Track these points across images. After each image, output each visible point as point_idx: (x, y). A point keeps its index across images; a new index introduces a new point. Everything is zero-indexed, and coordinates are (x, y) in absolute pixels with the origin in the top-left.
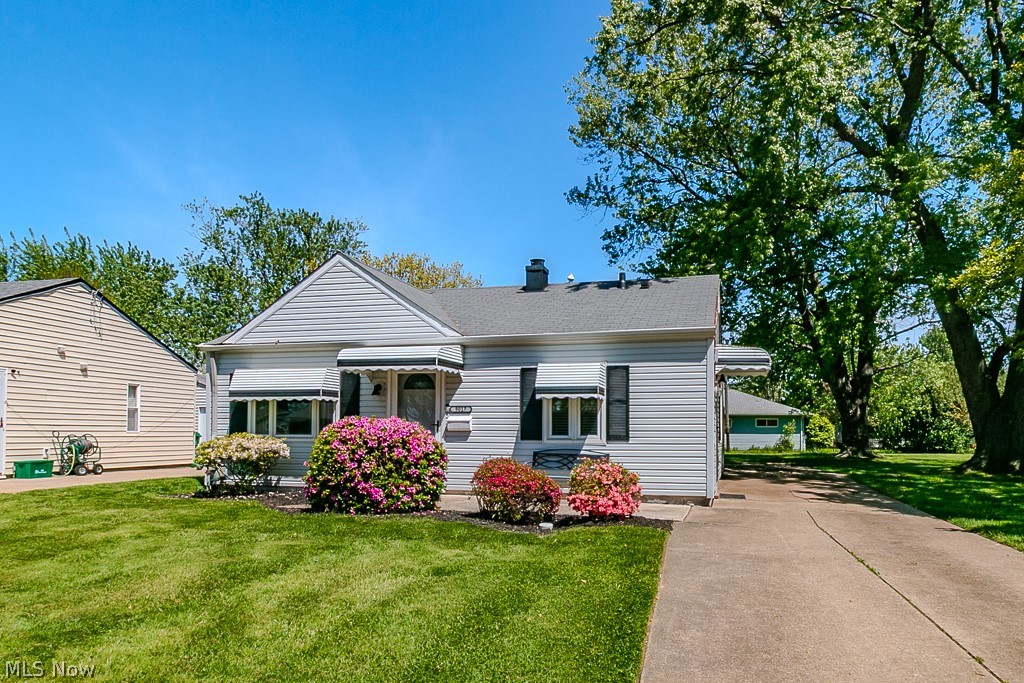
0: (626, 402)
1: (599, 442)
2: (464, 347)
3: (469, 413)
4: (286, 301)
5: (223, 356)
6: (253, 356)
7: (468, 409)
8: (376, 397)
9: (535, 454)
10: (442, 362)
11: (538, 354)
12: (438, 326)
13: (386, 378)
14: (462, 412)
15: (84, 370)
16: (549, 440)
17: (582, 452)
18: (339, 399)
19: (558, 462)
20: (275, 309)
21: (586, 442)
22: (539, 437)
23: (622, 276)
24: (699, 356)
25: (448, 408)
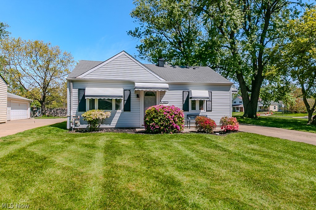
0: (211, 101)
1: (204, 112)
4: (103, 65)
5: (74, 82)
6: (88, 83)
7: (167, 103)
8: (137, 98)
9: (187, 115)
11: (187, 87)
12: (159, 77)
13: (140, 92)
14: (165, 103)
16: (191, 111)
17: (200, 115)
18: (123, 99)
19: (194, 117)
20: (99, 67)
22: (188, 111)
24: (228, 90)
25: (161, 102)
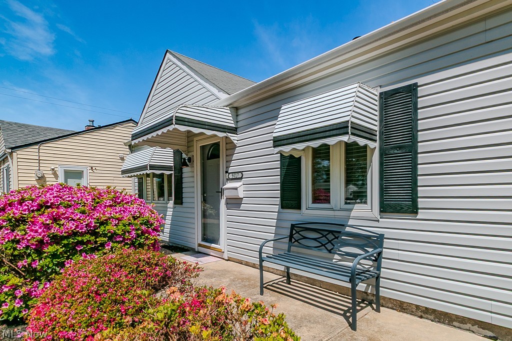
1: (370, 215)
2: (236, 109)
3: (241, 178)
7: (240, 175)
8: (190, 169)
9: (293, 226)
13: (194, 151)
14: (236, 179)
16: (308, 210)
17: (347, 229)
18: (173, 172)
21: (353, 214)
22: (298, 207)
25: (228, 175)
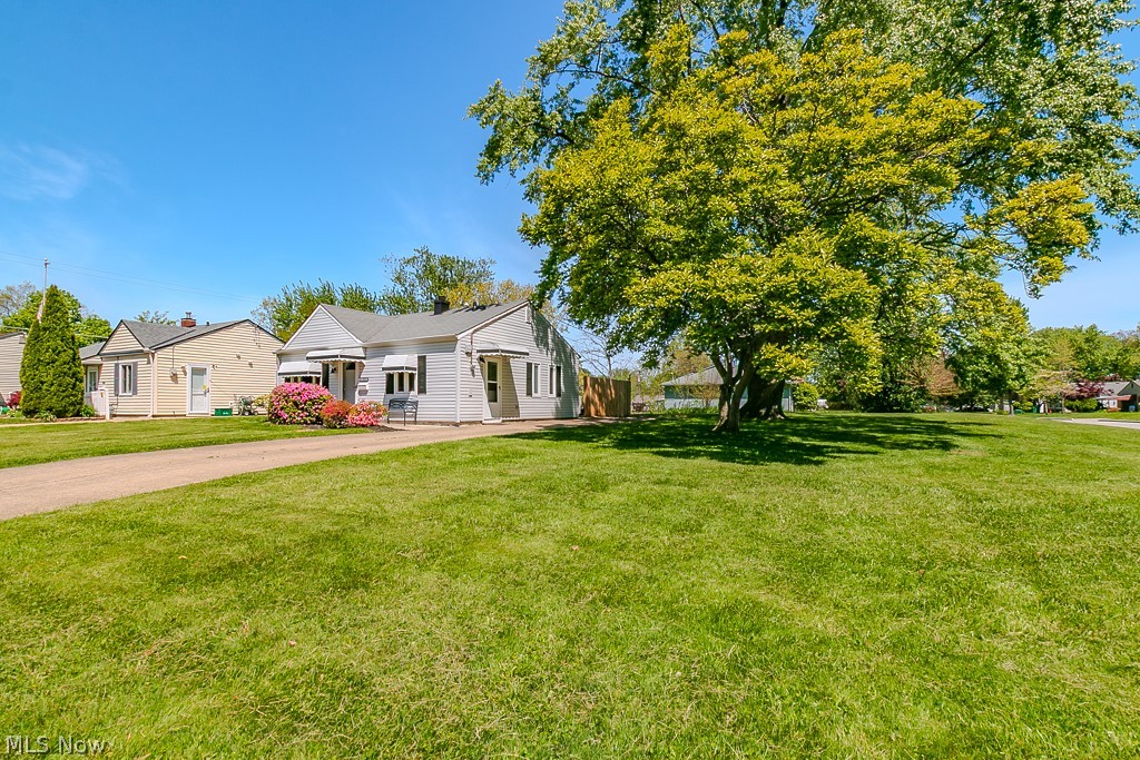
0: (425, 374)
1: (415, 394)
2: (365, 348)
7: (367, 379)
10: (342, 356)
12: (355, 338)
13: (338, 365)
14: (365, 381)
15: (251, 364)
16: (397, 394)
17: (409, 400)
18: (321, 376)
19: (399, 404)
21: (410, 395)
22: (393, 393)
23: (475, 304)
24: (453, 349)
25: (360, 379)
